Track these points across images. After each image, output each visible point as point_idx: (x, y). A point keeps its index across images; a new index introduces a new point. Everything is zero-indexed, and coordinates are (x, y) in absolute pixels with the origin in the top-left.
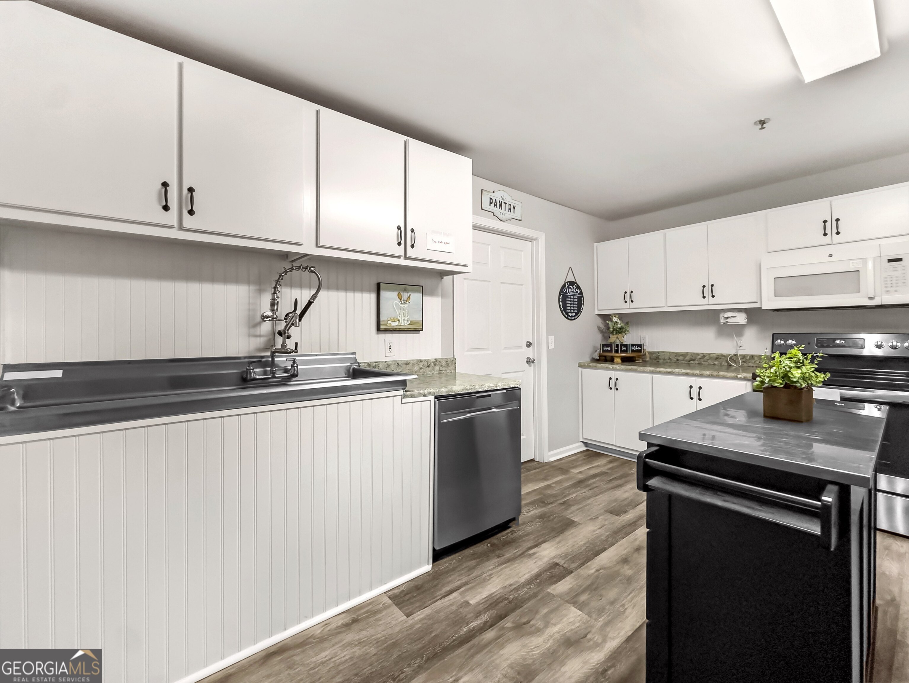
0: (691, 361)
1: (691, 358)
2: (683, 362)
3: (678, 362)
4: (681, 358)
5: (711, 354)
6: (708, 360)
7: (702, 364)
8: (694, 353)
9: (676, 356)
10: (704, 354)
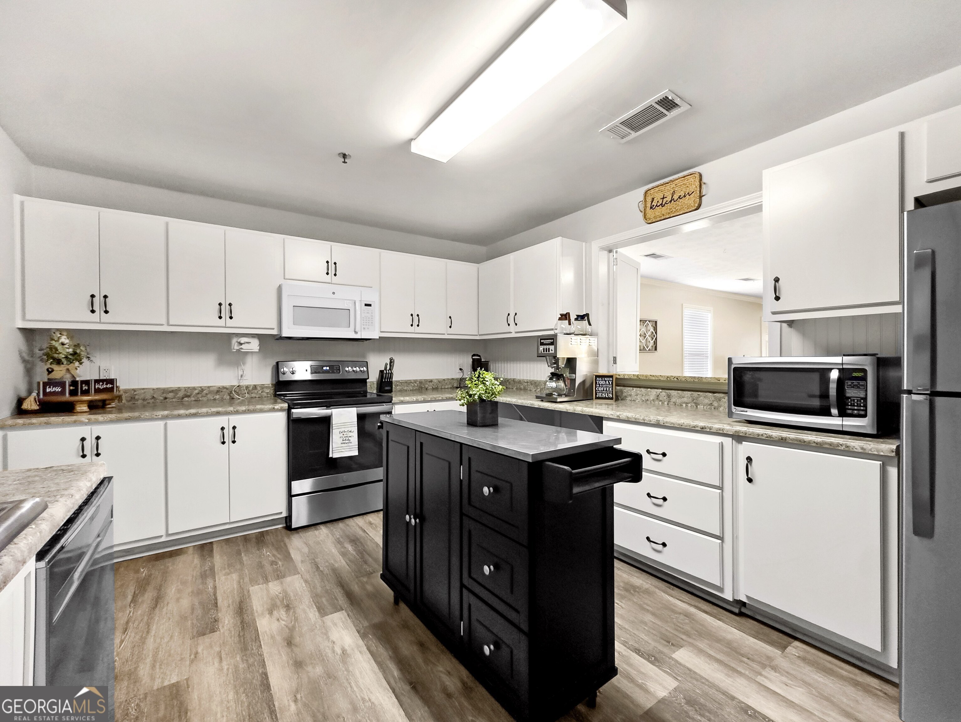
0: (185, 398)
1: (185, 394)
2: (174, 400)
3: (165, 401)
4: (171, 395)
5: (211, 387)
6: (207, 394)
7: (200, 400)
8: (189, 388)
9: (163, 393)
10: (203, 388)
